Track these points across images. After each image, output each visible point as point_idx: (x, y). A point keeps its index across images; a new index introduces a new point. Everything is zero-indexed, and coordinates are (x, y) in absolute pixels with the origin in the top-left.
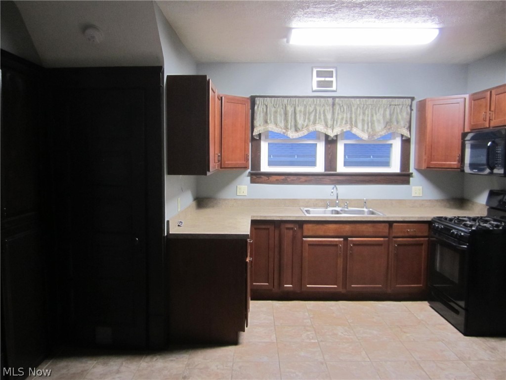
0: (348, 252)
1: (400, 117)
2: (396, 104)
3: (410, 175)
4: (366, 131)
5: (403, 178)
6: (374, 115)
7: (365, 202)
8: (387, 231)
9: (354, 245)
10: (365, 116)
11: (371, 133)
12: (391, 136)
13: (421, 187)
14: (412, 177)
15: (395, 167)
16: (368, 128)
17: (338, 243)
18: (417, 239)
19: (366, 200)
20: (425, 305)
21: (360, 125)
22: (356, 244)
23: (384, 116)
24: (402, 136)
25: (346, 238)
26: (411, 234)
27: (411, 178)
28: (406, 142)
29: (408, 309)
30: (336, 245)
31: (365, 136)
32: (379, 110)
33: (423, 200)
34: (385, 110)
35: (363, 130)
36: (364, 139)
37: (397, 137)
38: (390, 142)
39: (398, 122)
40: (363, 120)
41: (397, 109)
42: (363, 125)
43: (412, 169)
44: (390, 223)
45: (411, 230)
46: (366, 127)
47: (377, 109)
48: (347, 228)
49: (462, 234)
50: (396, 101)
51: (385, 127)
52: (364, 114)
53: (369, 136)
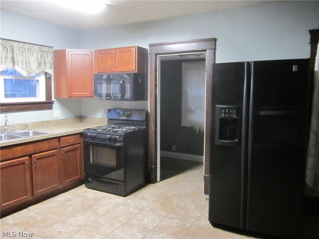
0: (33, 166)
1: (47, 60)
2: (44, 50)
3: (52, 103)
4: (25, 69)
5: (46, 105)
6: (30, 57)
7: (27, 126)
8: (57, 144)
9: (37, 159)
10: (23, 57)
11: (29, 71)
12: (38, 75)
13: (59, 111)
14: (54, 104)
15: (41, 97)
16: (26, 67)
17: (25, 161)
21: (20, 64)
23: (37, 58)
24: (46, 74)
25: (30, 156)
27: (53, 105)
28: (48, 79)
30: (24, 163)
31: (24, 73)
32: (33, 53)
33: (61, 119)
34: (37, 54)
35: (23, 68)
36: (24, 75)
37: (42, 75)
38: (38, 78)
39: (45, 64)
40: (22, 60)
41: (44, 55)
42: (22, 64)
43: (53, 99)
44: (59, 138)
45: (71, 140)
46: (25, 66)
47: (32, 52)
48: (31, 148)
49: (117, 137)
50: (44, 49)
51: (38, 67)
52: (22, 55)
53: (28, 73)
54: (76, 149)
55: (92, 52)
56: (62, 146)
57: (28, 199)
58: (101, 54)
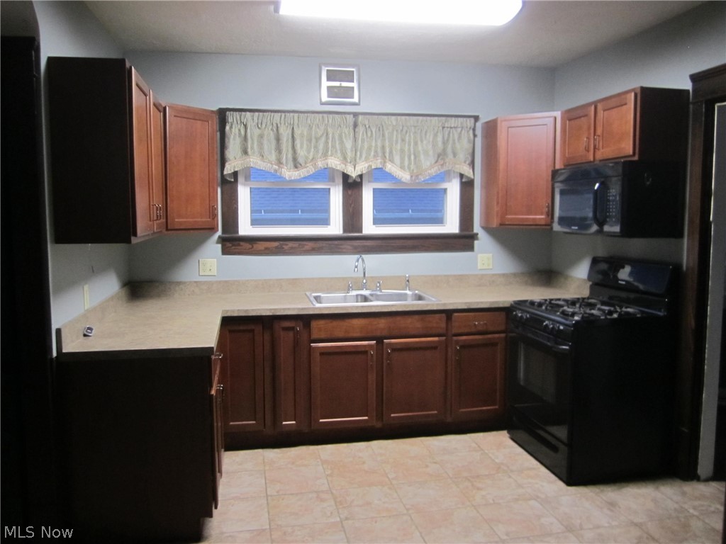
0: (385, 361)
1: (458, 146)
2: (452, 126)
3: (474, 237)
4: (406, 168)
5: (463, 241)
6: (419, 142)
7: (408, 281)
8: (443, 325)
9: (393, 350)
10: (405, 144)
11: (415, 171)
12: (445, 176)
13: (490, 255)
14: (477, 239)
15: (451, 226)
16: (410, 164)
17: (367, 349)
18: (490, 336)
19: (409, 277)
20: (502, 437)
21: (397, 159)
22: (397, 349)
23: (434, 145)
24: (462, 176)
25: (380, 340)
26: (480, 328)
27: (476, 242)
28: (467, 185)
29: (479, 446)
30: (365, 353)
31: (405, 176)
32: (426, 134)
33: (494, 275)
34: (436, 135)
35: (402, 167)
36: (403, 180)
37: (454, 177)
38: (444, 186)
39: (455, 155)
40: (402, 151)
41: (453, 135)
42: (402, 160)
43: (477, 228)
44: (448, 314)
45: (479, 323)
46: (406, 163)
47: (424, 132)
48: (382, 323)
49: (561, 327)
50: (453, 122)
51: (436, 162)
52: (403, 140)
53: (412, 177)
54: (492, 344)
55: (555, 118)
56: (455, 331)
57: (370, 424)
58: (570, 120)
